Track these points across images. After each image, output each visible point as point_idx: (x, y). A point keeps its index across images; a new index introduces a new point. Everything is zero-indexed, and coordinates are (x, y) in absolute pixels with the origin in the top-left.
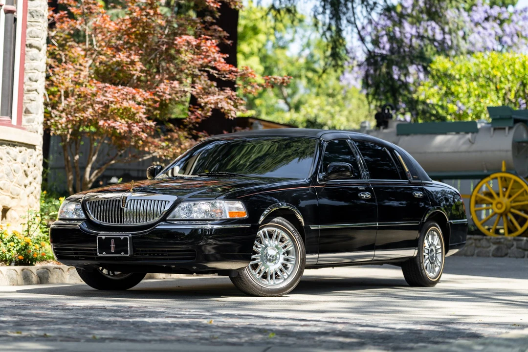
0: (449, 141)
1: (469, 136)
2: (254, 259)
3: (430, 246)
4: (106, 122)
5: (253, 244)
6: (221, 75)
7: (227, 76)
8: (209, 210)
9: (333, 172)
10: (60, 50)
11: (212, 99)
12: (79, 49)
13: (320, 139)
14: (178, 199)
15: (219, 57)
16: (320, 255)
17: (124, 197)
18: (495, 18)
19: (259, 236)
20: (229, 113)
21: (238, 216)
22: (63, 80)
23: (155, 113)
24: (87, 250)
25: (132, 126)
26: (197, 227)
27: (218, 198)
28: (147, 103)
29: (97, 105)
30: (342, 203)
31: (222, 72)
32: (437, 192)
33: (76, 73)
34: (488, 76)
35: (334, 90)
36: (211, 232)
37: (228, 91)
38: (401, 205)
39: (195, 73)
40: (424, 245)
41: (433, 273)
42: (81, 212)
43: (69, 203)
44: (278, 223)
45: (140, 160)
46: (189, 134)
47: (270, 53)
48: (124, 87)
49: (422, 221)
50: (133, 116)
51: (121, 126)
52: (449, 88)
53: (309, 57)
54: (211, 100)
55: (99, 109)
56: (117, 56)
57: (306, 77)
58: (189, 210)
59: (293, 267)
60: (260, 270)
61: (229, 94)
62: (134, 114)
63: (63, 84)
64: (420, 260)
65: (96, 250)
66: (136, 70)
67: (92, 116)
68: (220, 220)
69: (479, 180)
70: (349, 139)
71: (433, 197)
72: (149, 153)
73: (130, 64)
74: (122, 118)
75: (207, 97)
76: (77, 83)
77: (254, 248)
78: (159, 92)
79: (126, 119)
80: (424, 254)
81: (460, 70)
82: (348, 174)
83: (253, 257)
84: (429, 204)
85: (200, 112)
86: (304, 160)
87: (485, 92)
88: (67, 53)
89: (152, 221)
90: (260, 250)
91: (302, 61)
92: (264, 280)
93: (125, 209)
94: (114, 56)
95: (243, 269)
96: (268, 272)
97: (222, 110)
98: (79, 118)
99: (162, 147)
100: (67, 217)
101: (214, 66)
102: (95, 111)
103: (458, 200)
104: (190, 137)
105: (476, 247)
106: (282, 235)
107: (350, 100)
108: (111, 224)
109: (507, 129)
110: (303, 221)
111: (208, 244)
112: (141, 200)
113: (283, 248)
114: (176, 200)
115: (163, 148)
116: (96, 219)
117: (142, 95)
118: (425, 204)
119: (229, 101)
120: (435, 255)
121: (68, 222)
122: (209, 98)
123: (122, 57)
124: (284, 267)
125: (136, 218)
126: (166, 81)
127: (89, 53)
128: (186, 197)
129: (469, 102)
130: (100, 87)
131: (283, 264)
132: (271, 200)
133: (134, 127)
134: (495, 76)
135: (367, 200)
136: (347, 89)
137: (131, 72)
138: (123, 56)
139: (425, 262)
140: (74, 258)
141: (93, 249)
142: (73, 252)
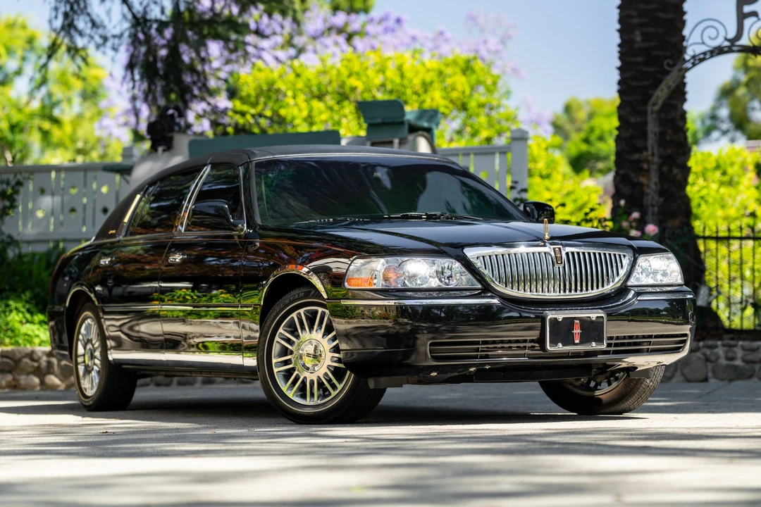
18: (340, 31)
35: (86, 142)
57: (40, 129)
91: (35, 106)
93: (562, 269)
109: (396, 141)
112: (584, 253)
134: (353, 89)
136: (107, 141)
140: (476, 357)
141: (528, 338)
142: (480, 346)
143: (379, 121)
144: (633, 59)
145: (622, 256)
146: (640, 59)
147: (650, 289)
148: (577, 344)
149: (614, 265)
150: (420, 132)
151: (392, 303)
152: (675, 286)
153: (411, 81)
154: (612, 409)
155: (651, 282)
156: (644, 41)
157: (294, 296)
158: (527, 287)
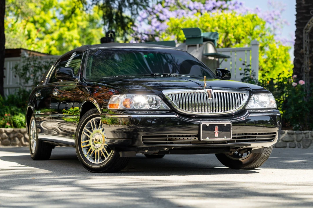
109: (198, 45)
140: (166, 143)
141: (192, 134)
142: (167, 138)
143: (191, 36)
144: (301, 11)
145: (243, 94)
146: (304, 11)
147: (259, 111)
148: (217, 138)
149: (239, 99)
150: (209, 42)
151: (127, 116)
152: (272, 109)
153: (230, 24)
154: (247, 167)
155: (260, 107)
156: (306, 3)
157: (91, 112)
158: (193, 109)
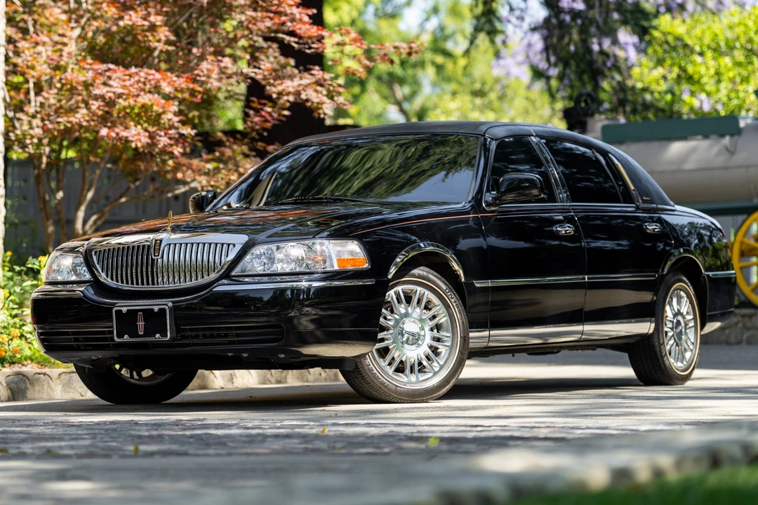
0: (693, 150)
1: (727, 140)
2: (382, 340)
3: (675, 315)
4: (113, 131)
5: (380, 314)
6: (304, 44)
7: (314, 46)
8: (303, 258)
9: (508, 191)
10: (24, 13)
11: (290, 85)
12: (57, 11)
13: (484, 136)
14: (249, 240)
15: (300, 13)
16: (493, 332)
17: (156, 241)
19: (389, 300)
20: (319, 109)
21: (354, 266)
22: (34, 63)
23: (191, 115)
24: (97, 333)
25: (158, 134)
26: (283, 285)
27: (317, 236)
28: (180, 95)
29: (95, 102)
30: (521, 244)
31: (305, 40)
32: (683, 227)
33: (55, 48)
34: (749, 46)
35: (483, 84)
36: (308, 295)
37: (316, 71)
38: (620, 248)
39: (257, 44)
40: (665, 315)
41: (682, 363)
42: (83, 270)
43: (61, 255)
44: (419, 277)
45: (170, 195)
46: (251, 149)
47: (371, 27)
48: (140, 69)
49: (660, 273)
50: (157, 118)
51: (136, 135)
52: (683, 69)
53: (438, 30)
54: (288, 87)
55: (98, 108)
56: (127, 17)
57: (433, 63)
58: (270, 259)
59: (448, 352)
60: (393, 359)
61: (320, 76)
62: (159, 115)
63: (33, 68)
64: (659, 339)
65: (112, 332)
66: (159, 41)
67: (88, 121)
68: (324, 273)
69: (744, 217)
70: (533, 135)
71: (677, 234)
72: (185, 183)
73: (148, 30)
74: (138, 123)
75: (282, 84)
76: (57, 68)
77: (382, 319)
78: (200, 76)
79: (145, 125)
80: (666, 329)
81: (700, 39)
82: (535, 192)
83: (380, 336)
84: (670, 245)
85: (269, 110)
86: (457, 174)
87: (745, 73)
88: (36, 17)
89: (207, 279)
90: (391, 323)
91: (426, 39)
92: (400, 374)
93: (160, 261)
94: (121, 18)
95: (363, 356)
96: (406, 361)
97: (309, 104)
98: (65, 125)
99: (206, 171)
100: (60, 278)
101: (291, 29)
102: (90, 112)
103: (719, 240)
104: (254, 153)
105: (746, 328)
106: (427, 298)
107: (512, 100)
108: (135, 287)
110: (462, 275)
111: (304, 314)
112: (187, 244)
113: (431, 319)
114: (247, 243)
115: (207, 174)
116: (109, 280)
117: (172, 83)
118: (664, 246)
119: (319, 88)
120: (683, 330)
121: (60, 287)
122: (284, 85)
123: (133, 18)
124: (433, 352)
125: (180, 276)
126: (210, 58)
127: (74, 16)
128: (262, 236)
129: (718, 90)
130: (100, 71)
131: (431, 347)
132: (406, 238)
133: (161, 136)
135: (566, 238)
136: (505, 82)
137: (151, 44)
138: (137, 17)
139: (668, 343)
140: (74, 347)
141: (106, 330)
142: (72, 337)
145: (231, 246)
